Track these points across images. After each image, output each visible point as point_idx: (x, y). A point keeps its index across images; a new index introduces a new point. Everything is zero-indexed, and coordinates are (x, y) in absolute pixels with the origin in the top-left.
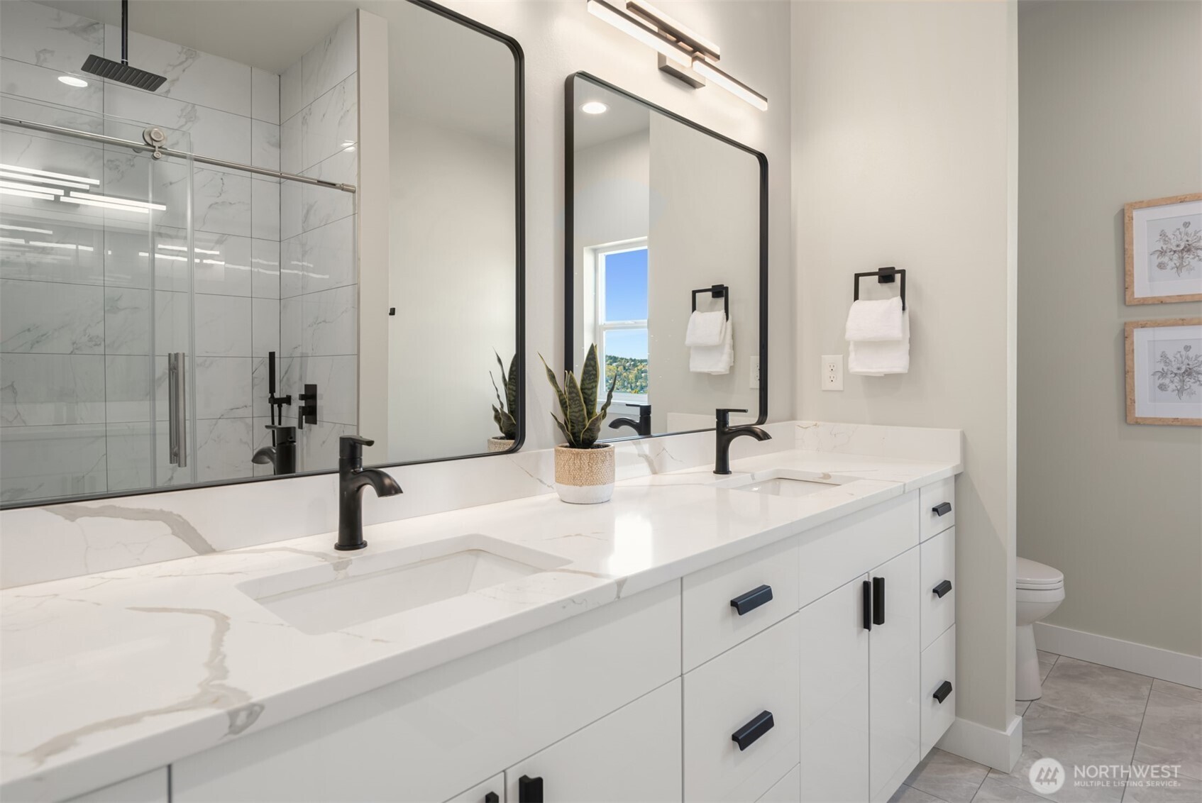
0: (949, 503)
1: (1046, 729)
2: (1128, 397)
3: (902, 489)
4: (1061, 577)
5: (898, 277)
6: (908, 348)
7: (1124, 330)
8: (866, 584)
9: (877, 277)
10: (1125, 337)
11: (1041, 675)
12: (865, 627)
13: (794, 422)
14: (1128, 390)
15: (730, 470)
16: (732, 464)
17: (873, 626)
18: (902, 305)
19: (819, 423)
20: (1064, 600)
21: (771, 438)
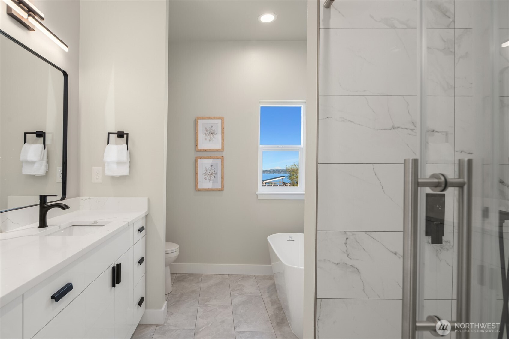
0: (144, 227)
1: (174, 302)
2: (197, 182)
3: (128, 225)
4: (178, 246)
5: (125, 136)
6: (129, 165)
7: (196, 159)
8: (114, 268)
9: (117, 135)
10: (196, 162)
11: (172, 282)
12: (113, 287)
13: (79, 197)
14: (197, 179)
15: (47, 225)
16: (48, 221)
17: (116, 285)
18: (127, 148)
19: (91, 198)
20: (179, 255)
21: (70, 208)
